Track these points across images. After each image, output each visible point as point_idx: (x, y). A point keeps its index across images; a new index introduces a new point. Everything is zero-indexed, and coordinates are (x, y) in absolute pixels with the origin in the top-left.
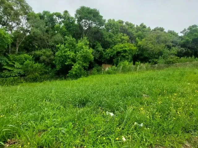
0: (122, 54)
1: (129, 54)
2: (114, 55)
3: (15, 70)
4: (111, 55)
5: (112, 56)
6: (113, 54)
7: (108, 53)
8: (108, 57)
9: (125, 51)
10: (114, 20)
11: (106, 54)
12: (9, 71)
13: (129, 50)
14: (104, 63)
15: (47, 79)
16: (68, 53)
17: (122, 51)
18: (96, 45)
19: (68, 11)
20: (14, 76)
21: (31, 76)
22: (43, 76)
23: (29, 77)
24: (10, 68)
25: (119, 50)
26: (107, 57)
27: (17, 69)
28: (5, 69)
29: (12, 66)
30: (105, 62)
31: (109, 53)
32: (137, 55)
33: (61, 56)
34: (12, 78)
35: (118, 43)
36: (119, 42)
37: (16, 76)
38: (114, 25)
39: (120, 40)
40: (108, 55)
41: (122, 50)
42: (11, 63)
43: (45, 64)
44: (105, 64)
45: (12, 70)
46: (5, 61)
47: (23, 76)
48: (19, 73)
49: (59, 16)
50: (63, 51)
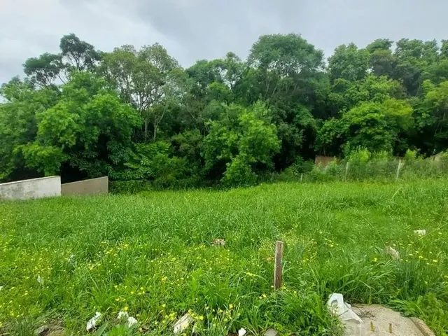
0: (363, 130)
1: (385, 128)
2: (343, 135)
3: (141, 169)
4: (337, 134)
5: (338, 136)
6: (343, 131)
7: (328, 129)
8: (329, 138)
9: (372, 123)
10: (352, 46)
11: (324, 132)
12: (133, 169)
13: (387, 118)
14: (320, 153)
15: (189, 186)
16: (224, 137)
17: (364, 124)
18: (297, 113)
19: (233, 52)
20: (138, 179)
21: (161, 179)
22: (181, 181)
23: (158, 182)
24: (132, 166)
25: (356, 120)
26: (325, 140)
27: (144, 166)
28: (127, 167)
29: (138, 162)
30: (323, 151)
31: (331, 130)
32: (422, 129)
33: (212, 143)
34: (134, 181)
35: (360, 102)
36: (364, 98)
37: (141, 178)
38: (351, 58)
39: (366, 93)
40: (329, 134)
41: (363, 121)
42: (136, 158)
43: (188, 158)
44: (323, 155)
45: (136, 169)
46: (129, 155)
47: (151, 178)
48: (146, 174)
49: (218, 64)
50: (217, 133)
